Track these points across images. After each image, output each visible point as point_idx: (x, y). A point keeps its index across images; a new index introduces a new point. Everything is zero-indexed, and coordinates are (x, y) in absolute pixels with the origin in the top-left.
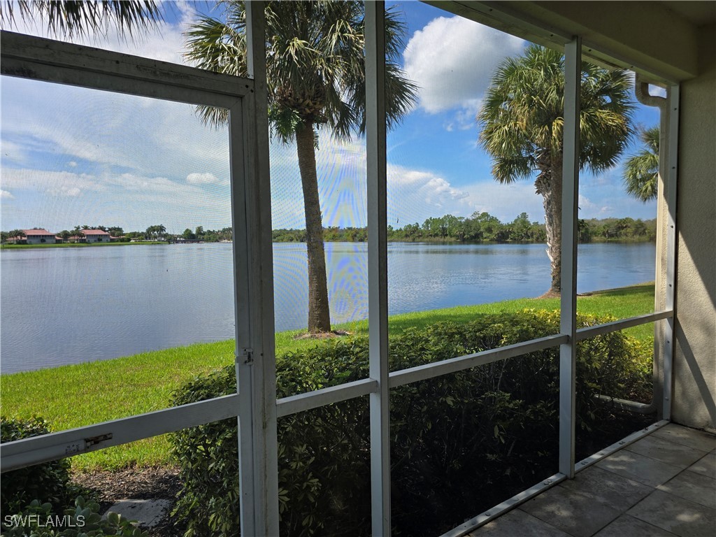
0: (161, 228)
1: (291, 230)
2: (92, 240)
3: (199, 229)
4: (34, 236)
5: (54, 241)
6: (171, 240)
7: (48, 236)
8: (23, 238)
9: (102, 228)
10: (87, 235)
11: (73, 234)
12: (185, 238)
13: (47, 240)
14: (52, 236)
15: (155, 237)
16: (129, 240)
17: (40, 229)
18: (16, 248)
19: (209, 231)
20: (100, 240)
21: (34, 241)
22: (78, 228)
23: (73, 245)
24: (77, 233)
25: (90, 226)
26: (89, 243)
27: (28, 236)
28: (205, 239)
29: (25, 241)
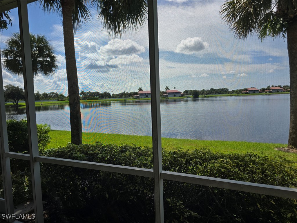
2: (274, 91)
4: (251, 90)
5: (259, 92)
7: (256, 90)
8: (247, 91)
9: (280, 86)
10: (272, 90)
11: (266, 89)
13: (256, 92)
14: (258, 90)
17: (254, 88)
18: (244, 95)
20: (278, 91)
21: (250, 92)
22: (269, 86)
23: (266, 94)
24: (268, 89)
25: (275, 85)
26: (273, 93)
27: (249, 91)
29: (248, 92)
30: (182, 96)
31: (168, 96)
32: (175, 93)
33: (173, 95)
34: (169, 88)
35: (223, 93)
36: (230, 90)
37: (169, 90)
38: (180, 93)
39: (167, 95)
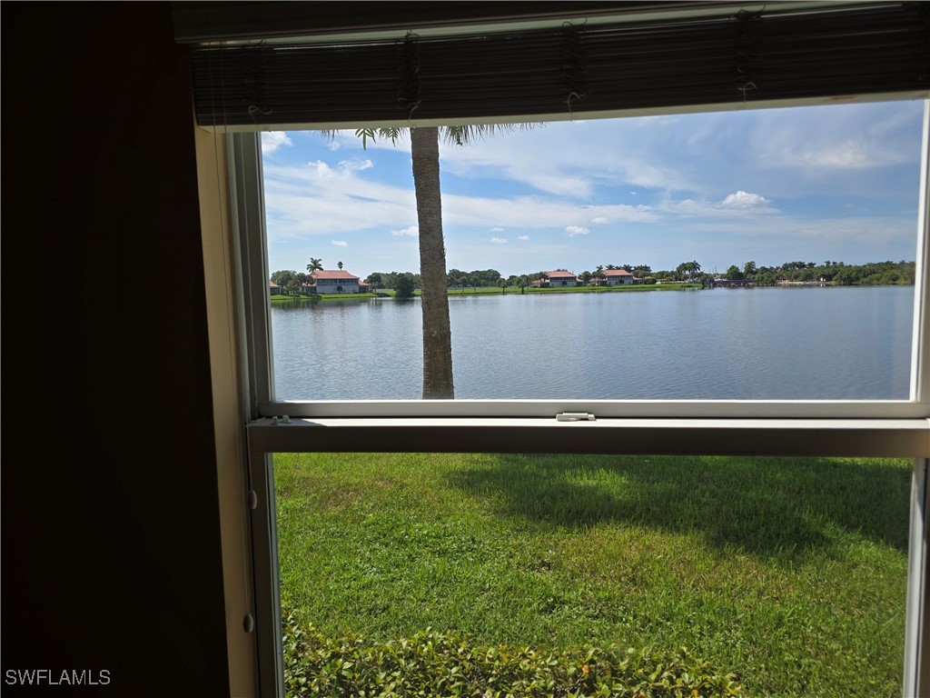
0: (694, 266)
1: (903, 263)
2: (613, 282)
3: (750, 266)
4: (556, 278)
5: (575, 284)
6: (708, 282)
7: (570, 278)
8: (547, 281)
9: (627, 268)
10: (609, 277)
11: (594, 275)
12: (729, 278)
13: (569, 283)
14: (574, 278)
15: (686, 278)
16: (654, 282)
17: (563, 271)
18: (540, 291)
19: (764, 269)
20: (622, 282)
21: (556, 283)
22: (600, 268)
23: (593, 288)
24: (599, 274)
25: (615, 265)
26: (609, 285)
27: (551, 279)
28: (756, 279)
29: (548, 283)
30: (365, 292)
31: (319, 289)
32: (340, 280)
33: (336, 287)
34: (320, 263)
35: (486, 285)
36: (505, 276)
37: (322, 269)
38: (356, 280)
39: (315, 288)
